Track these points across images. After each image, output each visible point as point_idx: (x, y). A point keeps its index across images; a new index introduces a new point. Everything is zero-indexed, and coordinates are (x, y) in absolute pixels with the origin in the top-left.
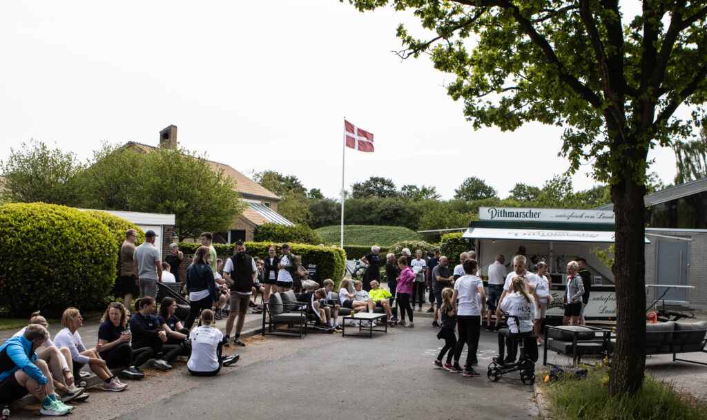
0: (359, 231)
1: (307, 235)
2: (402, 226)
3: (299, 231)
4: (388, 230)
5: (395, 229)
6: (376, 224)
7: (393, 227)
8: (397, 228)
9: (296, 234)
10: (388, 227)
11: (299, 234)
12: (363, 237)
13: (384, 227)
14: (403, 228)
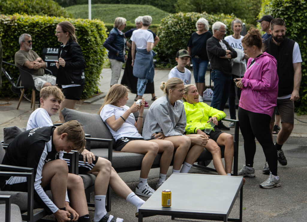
0: (105, 10)
1: (49, 8)
2: (148, 4)
3: (37, 4)
4: (134, 8)
5: (141, 8)
6: (122, 3)
7: (139, 6)
8: (144, 6)
9: (33, 7)
10: (134, 6)
11: (38, 7)
12: (110, 16)
13: (131, 6)
14: (149, 7)
